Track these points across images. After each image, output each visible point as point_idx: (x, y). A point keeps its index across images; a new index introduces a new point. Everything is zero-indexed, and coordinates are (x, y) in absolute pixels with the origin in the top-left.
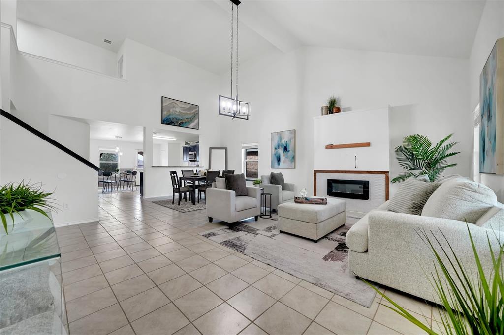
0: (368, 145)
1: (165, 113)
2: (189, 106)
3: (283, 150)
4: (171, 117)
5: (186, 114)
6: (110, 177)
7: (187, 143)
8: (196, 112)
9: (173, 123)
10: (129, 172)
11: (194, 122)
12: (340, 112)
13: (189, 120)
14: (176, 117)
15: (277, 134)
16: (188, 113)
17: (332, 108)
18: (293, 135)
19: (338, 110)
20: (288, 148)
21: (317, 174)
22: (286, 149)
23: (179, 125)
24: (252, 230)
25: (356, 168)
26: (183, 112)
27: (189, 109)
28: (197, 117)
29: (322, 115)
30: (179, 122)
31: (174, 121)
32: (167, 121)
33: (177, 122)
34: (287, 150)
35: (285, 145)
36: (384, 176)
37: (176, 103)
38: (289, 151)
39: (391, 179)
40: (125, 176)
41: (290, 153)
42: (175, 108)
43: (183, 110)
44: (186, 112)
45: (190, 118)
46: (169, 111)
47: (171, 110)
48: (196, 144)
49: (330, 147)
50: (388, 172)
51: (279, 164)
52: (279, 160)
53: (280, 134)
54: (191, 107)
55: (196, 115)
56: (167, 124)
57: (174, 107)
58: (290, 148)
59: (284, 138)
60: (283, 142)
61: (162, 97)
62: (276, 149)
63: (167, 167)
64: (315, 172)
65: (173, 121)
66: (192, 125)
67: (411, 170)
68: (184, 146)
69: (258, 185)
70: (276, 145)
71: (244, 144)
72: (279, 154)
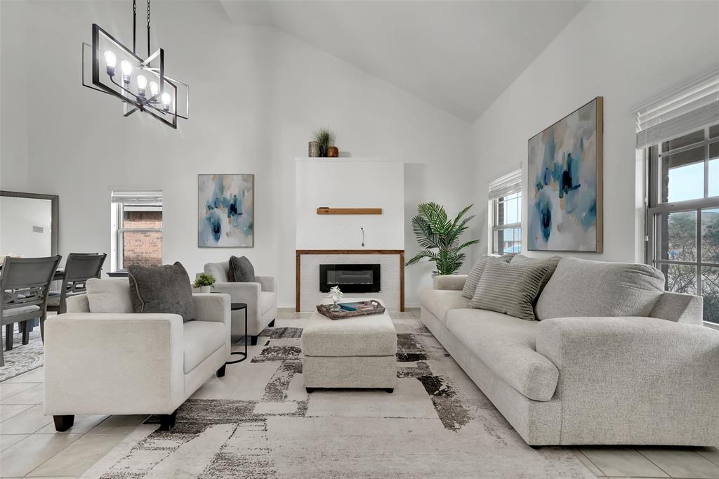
0: (378, 212)
3: (226, 210)
12: (337, 157)
15: (213, 179)
17: (324, 148)
18: (250, 185)
19: (336, 153)
20: (238, 207)
21: (302, 257)
22: (233, 209)
24: (238, 410)
25: (363, 245)
29: (310, 156)
34: (236, 212)
35: (232, 202)
36: (397, 257)
38: (240, 214)
39: (406, 261)
41: (244, 219)
49: (324, 211)
50: (403, 251)
51: (217, 239)
52: (217, 230)
53: (221, 181)
58: (243, 207)
59: (229, 189)
60: (229, 195)
62: (210, 207)
64: (299, 253)
67: (429, 247)
69: (209, 287)
70: (210, 200)
71: (117, 191)
72: (218, 219)
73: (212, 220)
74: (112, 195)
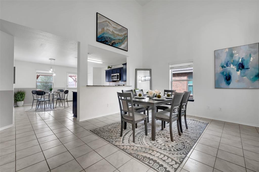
1: (100, 30)
2: (120, 27)
3: (236, 67)
4: (105, 35)
5: (118, 35)
6: (43, 96)
7: (109, 67)
8: (125, 34)
9: (107, 41)
10: (62, 91)
11: (124, 44)
13: (120, 41)
14: (110, 36)
16: (120, 34)
20: (245, 65)
22: (241, 66)
23: (112, 45)
26: (116, 32)
27: (120, 30)
28: (126, 39)
30: (112, 42)
31: (109, 40)
32: (101, 39)
33: (110, 42)
34: (243, 68)
35: (240, 62)
37: (109, 23)
38: (247, 69)
40: (58, 95)
41: (251, 71)
42: (109, 28)
43: (116, 30)
44: (118, 33)
45: (121, 40)
46: (103, 29)
47: (105, 28)
48: (122, 66)
51: (229, 84)
52: (228, 79)
54: (122, 28)
55: (126, 37)
56: (101, 42)
57: (107, 26)
58: (249, 65)
59: (238, 54)
61: (97, 13)
62: (222, 67)
63: (92, 86)
65: (107, 40)
66: (122, 46)
68: (107, 69)
70: (223, 63)
71: (172, 65)
72: (229, 73)
73: (225, 73)
74: (170, 67)
